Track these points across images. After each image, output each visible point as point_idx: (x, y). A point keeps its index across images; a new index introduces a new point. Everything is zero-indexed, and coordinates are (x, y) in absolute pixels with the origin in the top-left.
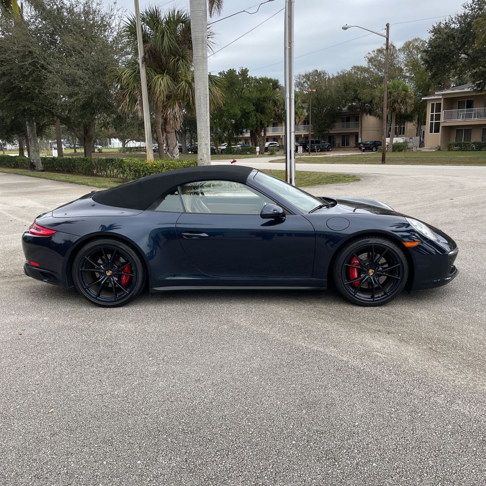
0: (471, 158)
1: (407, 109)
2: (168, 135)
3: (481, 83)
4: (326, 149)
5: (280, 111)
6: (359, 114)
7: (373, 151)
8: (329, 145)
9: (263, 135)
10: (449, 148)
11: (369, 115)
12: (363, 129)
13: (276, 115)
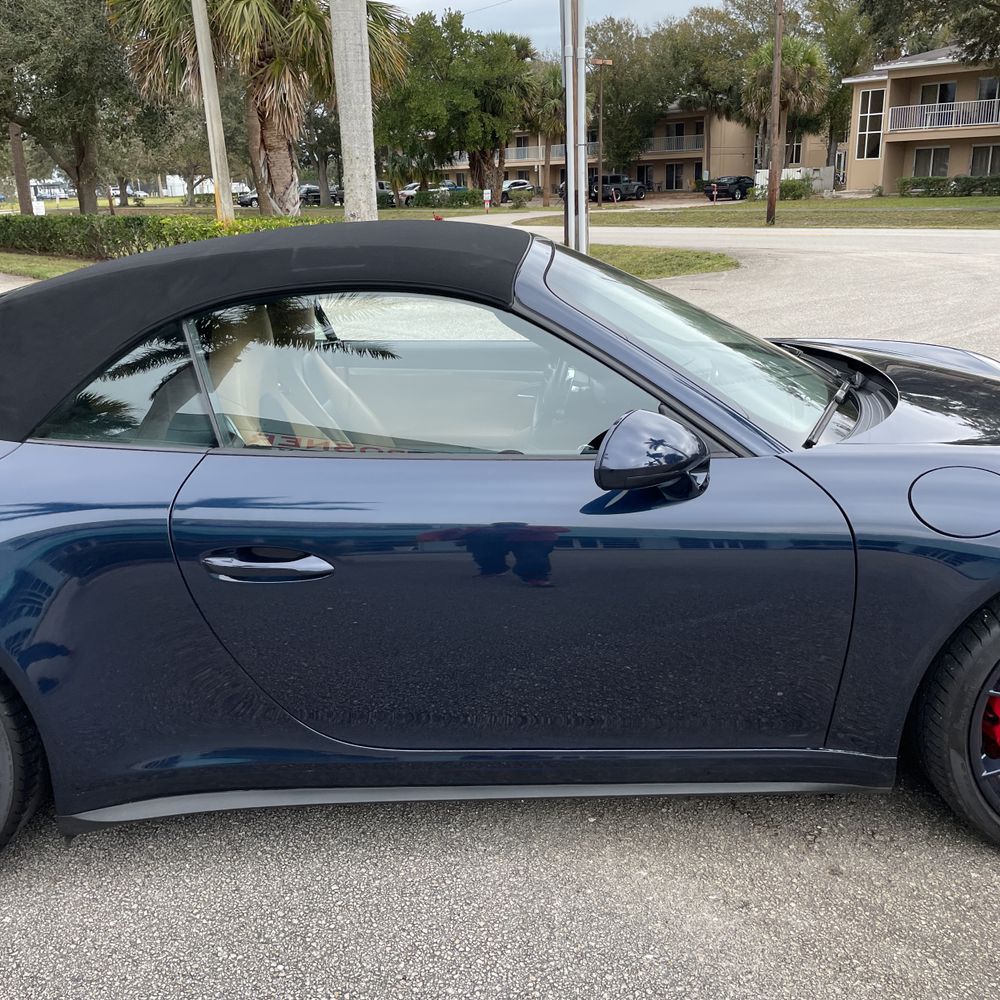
0: (958, 212)
1: (812, 104)
2: (271, 154)
3: (975, 44)
4: (633, 195)
5: (534, 110)
6: (702, 118)
7: (734, 199)
8: (640, 187)
9: (497, 165)
10: (903, 190)
11: (724, 120)
12: (712, 151)
13: (526, 119)
